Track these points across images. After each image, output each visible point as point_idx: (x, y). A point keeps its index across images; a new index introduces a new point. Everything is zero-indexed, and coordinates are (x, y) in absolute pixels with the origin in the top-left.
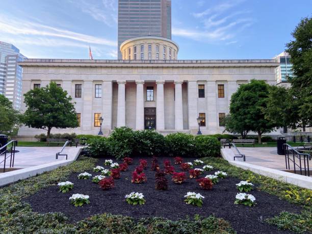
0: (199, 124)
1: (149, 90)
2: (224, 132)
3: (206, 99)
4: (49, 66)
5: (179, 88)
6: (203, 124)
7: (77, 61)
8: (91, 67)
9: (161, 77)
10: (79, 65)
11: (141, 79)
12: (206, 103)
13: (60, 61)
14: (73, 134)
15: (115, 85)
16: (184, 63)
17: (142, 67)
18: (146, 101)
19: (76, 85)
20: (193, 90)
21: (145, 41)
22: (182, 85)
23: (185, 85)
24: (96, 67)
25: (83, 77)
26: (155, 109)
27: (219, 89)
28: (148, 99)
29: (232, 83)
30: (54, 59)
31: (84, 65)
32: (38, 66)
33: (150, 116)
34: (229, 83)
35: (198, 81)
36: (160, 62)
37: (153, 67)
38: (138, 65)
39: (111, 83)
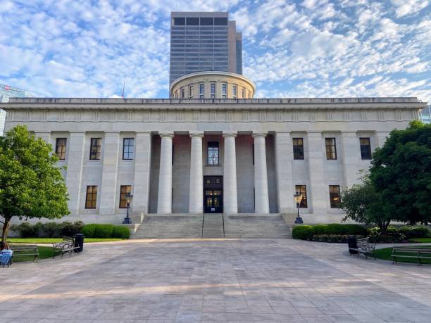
0: (298, 204)
1: (211, 148)
2: (345, 220)
3: (307, 161)
4: (48, 110)
5: (260, 143)
6: (303, 204)
7: (95, 101)
8: (117, 110)
9: (231, 125)
10: (97, 107)
11: (198, 129)
12: (307, 168)
13: (68, 101)
14: (77, 224)
15: (156, 139)
16: (268, 104)
17: (201, 111)
18: (206, 164)
19: (92, 139)
20: (284, 147)
21: (206, 78)
22: (266, 138)
23: (270, 139)
24: (125, 110)
25: (103, 127)
26: (221, 178)
27: (326, 146)
28: (211, 162)
29: (349, 135)
30: (59, 99)
31: (105, 107)
32: (31, 110)
33: (213, 190)
34: (344, 135)
35: (292, 133)
36: (229, 102)
37: (217, 111)
38: (194, 107)
39: (149, 135)
